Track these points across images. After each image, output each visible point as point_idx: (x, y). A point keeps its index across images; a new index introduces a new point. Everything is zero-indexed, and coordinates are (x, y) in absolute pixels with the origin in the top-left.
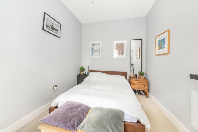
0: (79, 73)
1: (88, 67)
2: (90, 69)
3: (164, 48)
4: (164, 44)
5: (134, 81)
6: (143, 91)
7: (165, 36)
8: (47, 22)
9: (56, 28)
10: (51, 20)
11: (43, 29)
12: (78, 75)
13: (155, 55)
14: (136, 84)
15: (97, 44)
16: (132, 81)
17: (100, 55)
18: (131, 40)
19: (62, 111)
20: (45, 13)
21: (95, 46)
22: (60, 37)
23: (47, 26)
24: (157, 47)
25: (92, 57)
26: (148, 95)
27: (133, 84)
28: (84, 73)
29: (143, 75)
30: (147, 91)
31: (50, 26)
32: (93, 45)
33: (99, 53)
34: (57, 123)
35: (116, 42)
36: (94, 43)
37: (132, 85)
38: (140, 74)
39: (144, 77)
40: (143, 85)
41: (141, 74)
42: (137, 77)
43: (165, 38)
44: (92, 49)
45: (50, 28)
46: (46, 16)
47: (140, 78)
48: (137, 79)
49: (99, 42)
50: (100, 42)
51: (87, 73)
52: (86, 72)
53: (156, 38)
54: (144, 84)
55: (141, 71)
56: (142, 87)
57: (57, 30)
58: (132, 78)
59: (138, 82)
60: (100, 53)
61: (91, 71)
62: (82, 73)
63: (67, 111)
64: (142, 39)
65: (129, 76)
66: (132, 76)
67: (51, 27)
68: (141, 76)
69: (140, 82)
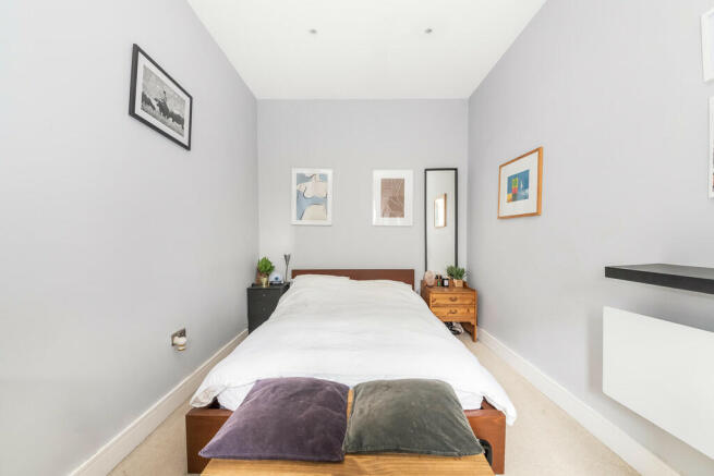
0: (254, 281)
1: (287, 258)
2: (294, 265)
3: (526, 197)
4: (526, 186)
5: (437, 296)
6: (462, 324)
7: (530, 164)
8: (144, 86)
9: (176, 112)
10: (158, 79)
11: (132, 112)
12: (249, 290)
13: (499, 218)
14: (445, 306)
15: (317, 177)
16: (434, 296)
17: (330, 215)
18: (426, 170)
19: (267, 410)
20: (136, 50)
21: (309, 184)
22: (188, 148)
23: (146, 100)
24: (505, 195)
25: (300, 222)
26: (477, 336)
27: (437, 306)
28: (272, 278)
29: (461, 276)
30: (473, 322)
31: (155, 103)
32: (302, 179)
33: (326, 208)
34: (271, 446)
35: (379, 175)
36: (307, 172)
37: (435, 310)
38: (451, 275)
39: (464, 283)
40: (464, 306)
41: (455, 273)
42: (446, 283)
43: (528, 171)
44: (300, 195)
45: (157, 108)
46: (141, 58)
47: (454, 285)
48: (446, 289)
49: (323, 171)
50: (329, 173)
51: (281, 278)
52: (278, 275)
53: (503, 168)
54: (467, 302)
55: (454, 265)
56: (461, 311)
57: (179, 120)
58: (431, 287)
59: (451, 299)
60: (329, 211)
61: (295, 273)
62: (264, 280)
63: (283, 406)
64: (456, 169)
65: (423, 282)
66: (431, 281)
67: (160, 105)
68: (455, 281)
69: (456, 299)
